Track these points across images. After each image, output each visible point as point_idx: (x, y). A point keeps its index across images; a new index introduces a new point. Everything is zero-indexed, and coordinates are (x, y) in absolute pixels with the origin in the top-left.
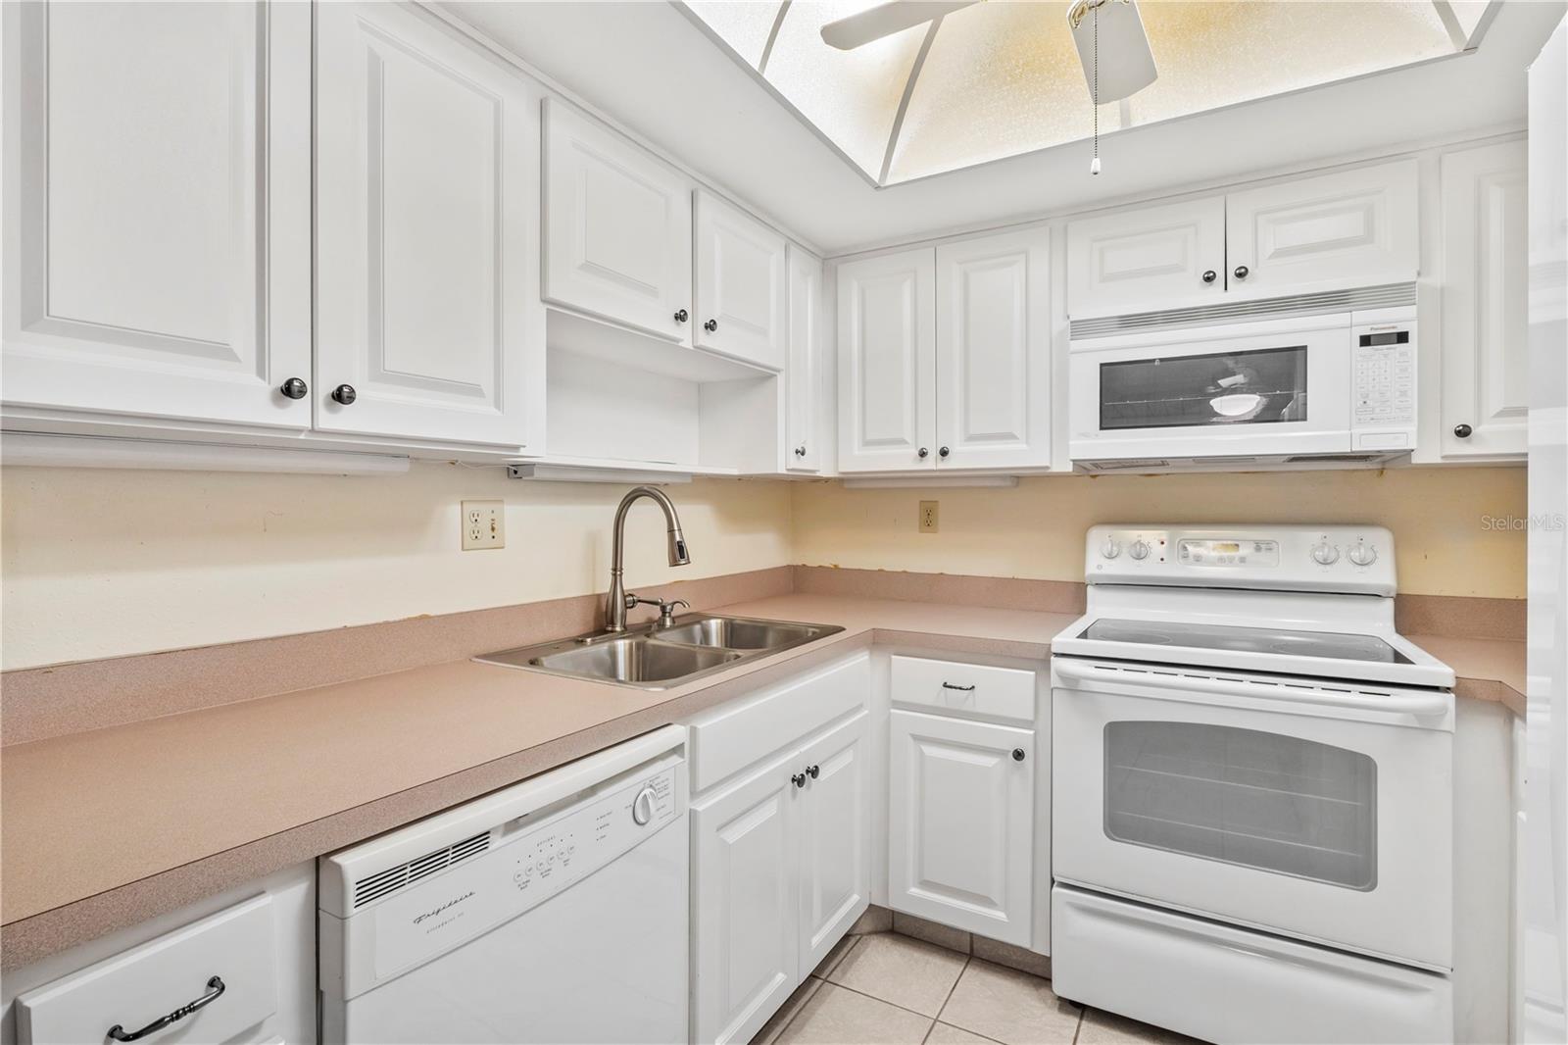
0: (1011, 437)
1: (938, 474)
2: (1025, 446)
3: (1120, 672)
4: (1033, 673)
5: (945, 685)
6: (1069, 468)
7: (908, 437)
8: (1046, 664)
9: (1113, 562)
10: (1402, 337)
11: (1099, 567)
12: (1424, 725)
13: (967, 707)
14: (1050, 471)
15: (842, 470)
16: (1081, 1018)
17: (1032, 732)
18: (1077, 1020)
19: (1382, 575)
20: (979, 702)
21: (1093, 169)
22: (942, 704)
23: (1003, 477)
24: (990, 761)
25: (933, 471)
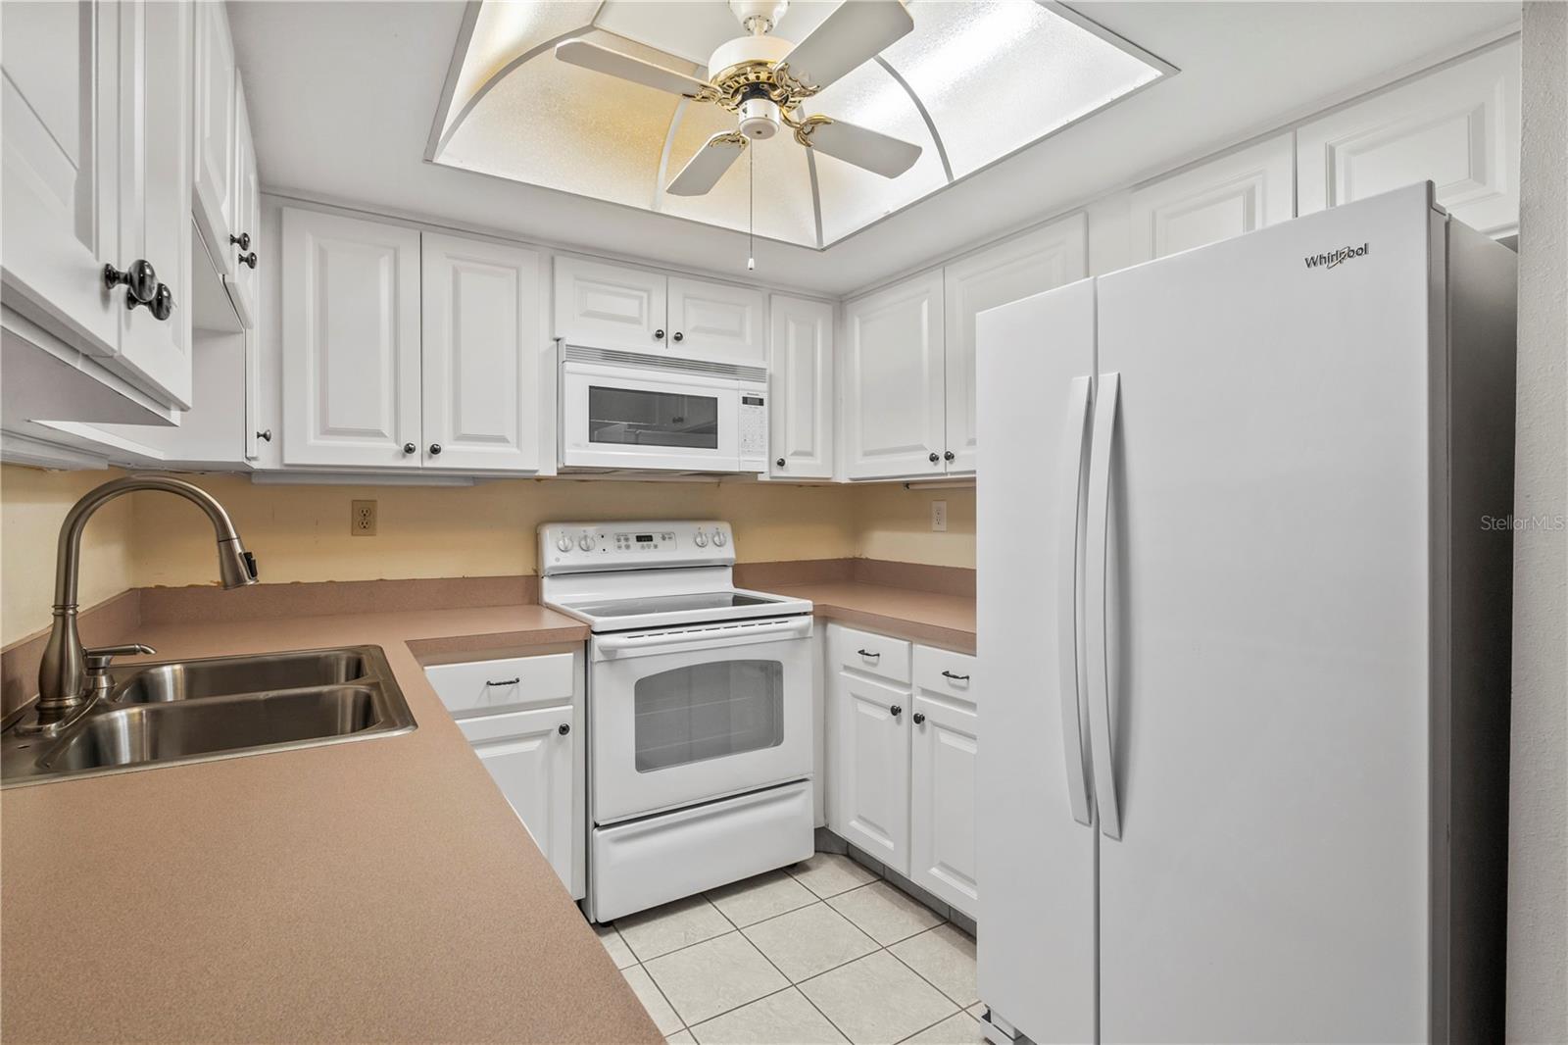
0: (502, 440)
1: (420, 472)
2: (515, 450)
3: (646, 638)
4: (572, 654)
5: (489, 683)
6: (554, 473)
7: (387, 428)
8: (587, 644)
9: (567, 554)
10: (761, 402)
11: (558, 560)
12: (801, 636)
13: (513, 700)
14: (537, 474)
15: (287, 461)
16: (617, 931)
17: (571, 707)
18: (616, 934)
19: (728, 553)
20: (523, 693)
21: (749, 266)
22: (485, 704)
23: (466, 478)
24: (534, 745)
25: (418, 468)
